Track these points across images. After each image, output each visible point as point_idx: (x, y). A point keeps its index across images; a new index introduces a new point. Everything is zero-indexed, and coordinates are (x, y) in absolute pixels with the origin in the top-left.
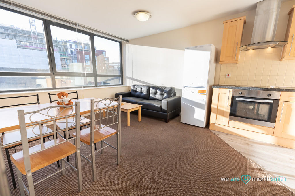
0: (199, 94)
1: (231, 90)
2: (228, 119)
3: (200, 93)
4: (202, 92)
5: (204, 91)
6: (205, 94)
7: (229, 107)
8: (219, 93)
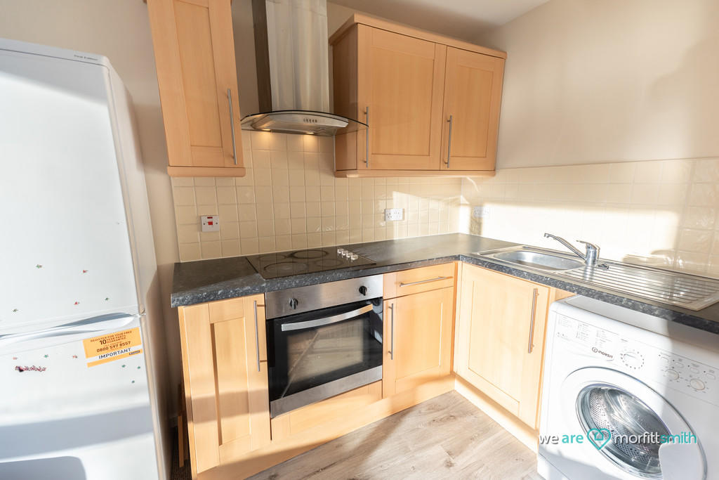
0: (90, 365)
1: (260, 298)
2: (266, 415)
3: (96, 358)
4: (110, 346)
5: (121, 336)
6: (133, 349)
7: (265, 366)
8: (212, 326)
